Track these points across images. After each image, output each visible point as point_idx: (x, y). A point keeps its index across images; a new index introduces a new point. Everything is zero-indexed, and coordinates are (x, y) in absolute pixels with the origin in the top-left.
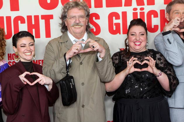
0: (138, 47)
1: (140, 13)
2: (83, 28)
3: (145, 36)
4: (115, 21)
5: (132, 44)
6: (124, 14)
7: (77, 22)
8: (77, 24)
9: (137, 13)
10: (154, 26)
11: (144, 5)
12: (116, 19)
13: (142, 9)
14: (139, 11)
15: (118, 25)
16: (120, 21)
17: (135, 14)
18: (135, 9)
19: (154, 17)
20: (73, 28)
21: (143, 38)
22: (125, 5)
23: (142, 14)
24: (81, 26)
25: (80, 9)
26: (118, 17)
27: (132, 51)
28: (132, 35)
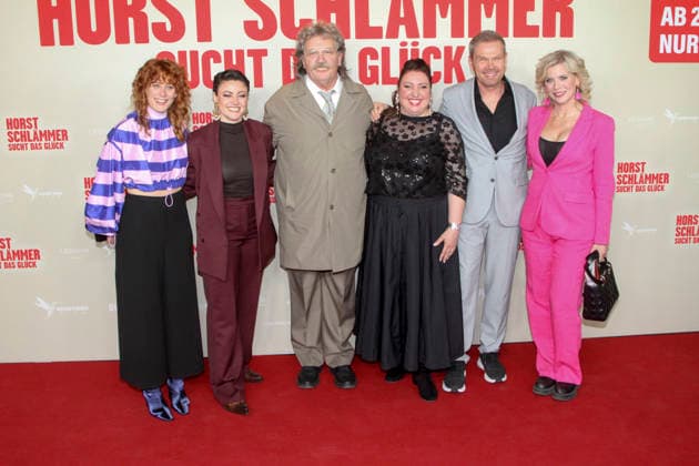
0: (415, 109)
1: (412, 50)
2: (332, 71)
3: (427, 90)
4: (370, 62)
5: (405, 103)
6: (386, 51)
7: (321, 61)
8: (321, 65)
9: (406, 50)
10: (435, 73)
11: (418, 36)
12: (372, 59)
13: (415, 44)
14: (409, 47)
15: (374, 69)
16: (378, 63)
17: (403, 53)
18: (404, 44)
19: (435, 57)
20: (314, 71)
21: (423, 93)
22: (388, 36)
23: (415, 52)
24: (328, 68)
25: (324, 39)
26: (374, 56)
27: (403, 112)
28: (407, 87)
